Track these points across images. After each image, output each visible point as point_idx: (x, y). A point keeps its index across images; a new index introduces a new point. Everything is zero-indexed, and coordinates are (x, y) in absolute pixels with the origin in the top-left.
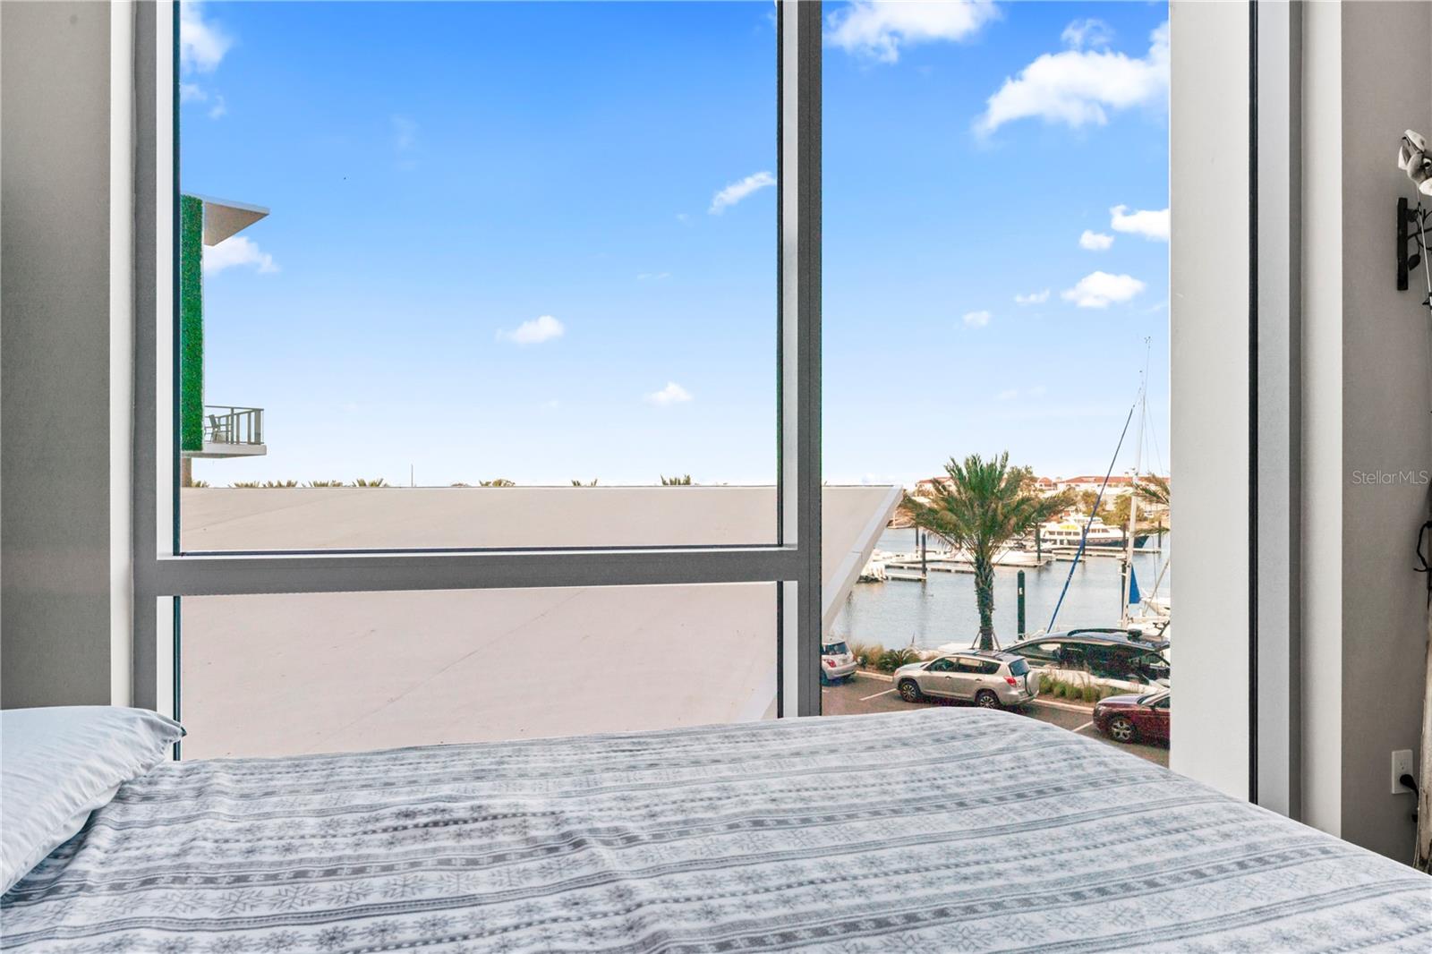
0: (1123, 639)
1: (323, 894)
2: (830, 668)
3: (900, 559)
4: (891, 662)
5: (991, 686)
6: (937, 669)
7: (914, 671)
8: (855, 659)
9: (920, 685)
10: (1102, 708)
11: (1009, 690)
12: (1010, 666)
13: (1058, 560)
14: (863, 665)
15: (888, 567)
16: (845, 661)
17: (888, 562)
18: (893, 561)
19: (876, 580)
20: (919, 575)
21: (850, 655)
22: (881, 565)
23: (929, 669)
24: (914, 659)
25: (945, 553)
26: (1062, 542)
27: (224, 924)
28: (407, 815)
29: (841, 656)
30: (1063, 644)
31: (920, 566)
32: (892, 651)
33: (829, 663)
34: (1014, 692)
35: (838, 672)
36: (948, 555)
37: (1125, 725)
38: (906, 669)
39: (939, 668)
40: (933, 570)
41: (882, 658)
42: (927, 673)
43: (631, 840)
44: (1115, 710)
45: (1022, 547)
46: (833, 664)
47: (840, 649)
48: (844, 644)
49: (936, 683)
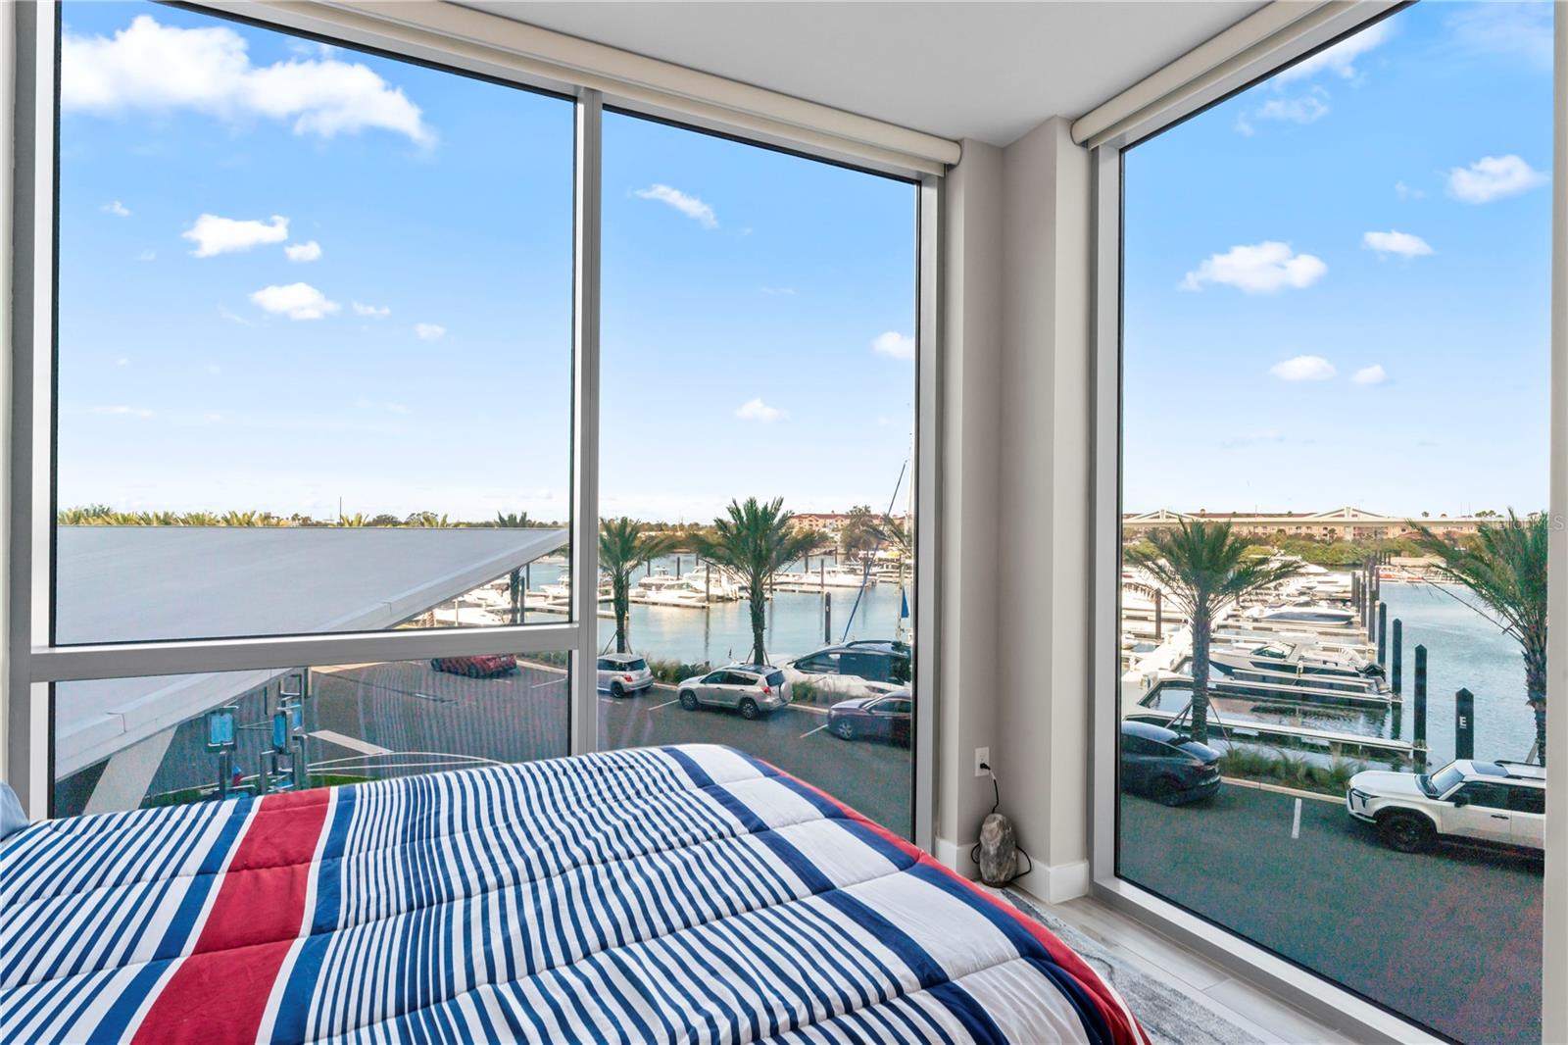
0: (888, 647)
2: (627, 683)
4: (680, 675)
5: (750, 695)
6: (712, 682)
7: (693, 683)
8: (652, 674)
9: (697, 697)
10: (834, 712)
11: (765, 698)
12: (767, 678)
13: (881, 581)
14: (661, 678)
16: (641, 676)
21: (647, 670)
23: (703, 682)
25: (794, 576)
26: (887, 567)
29: (639, 672)
30: (842, 654)
32: (680, 666)
33: (626, 678)
34: (769, 700)
35: (632, 686)
36: (796, 578)
37: (848, 726)
38: (690, 682)
41: (677, 671)
42: (703, 685)
44: (844, 714)
45: (853, 571)
46: (629, 679)
47: (636, 665)
48: (641, 660)
49: (710, 693)
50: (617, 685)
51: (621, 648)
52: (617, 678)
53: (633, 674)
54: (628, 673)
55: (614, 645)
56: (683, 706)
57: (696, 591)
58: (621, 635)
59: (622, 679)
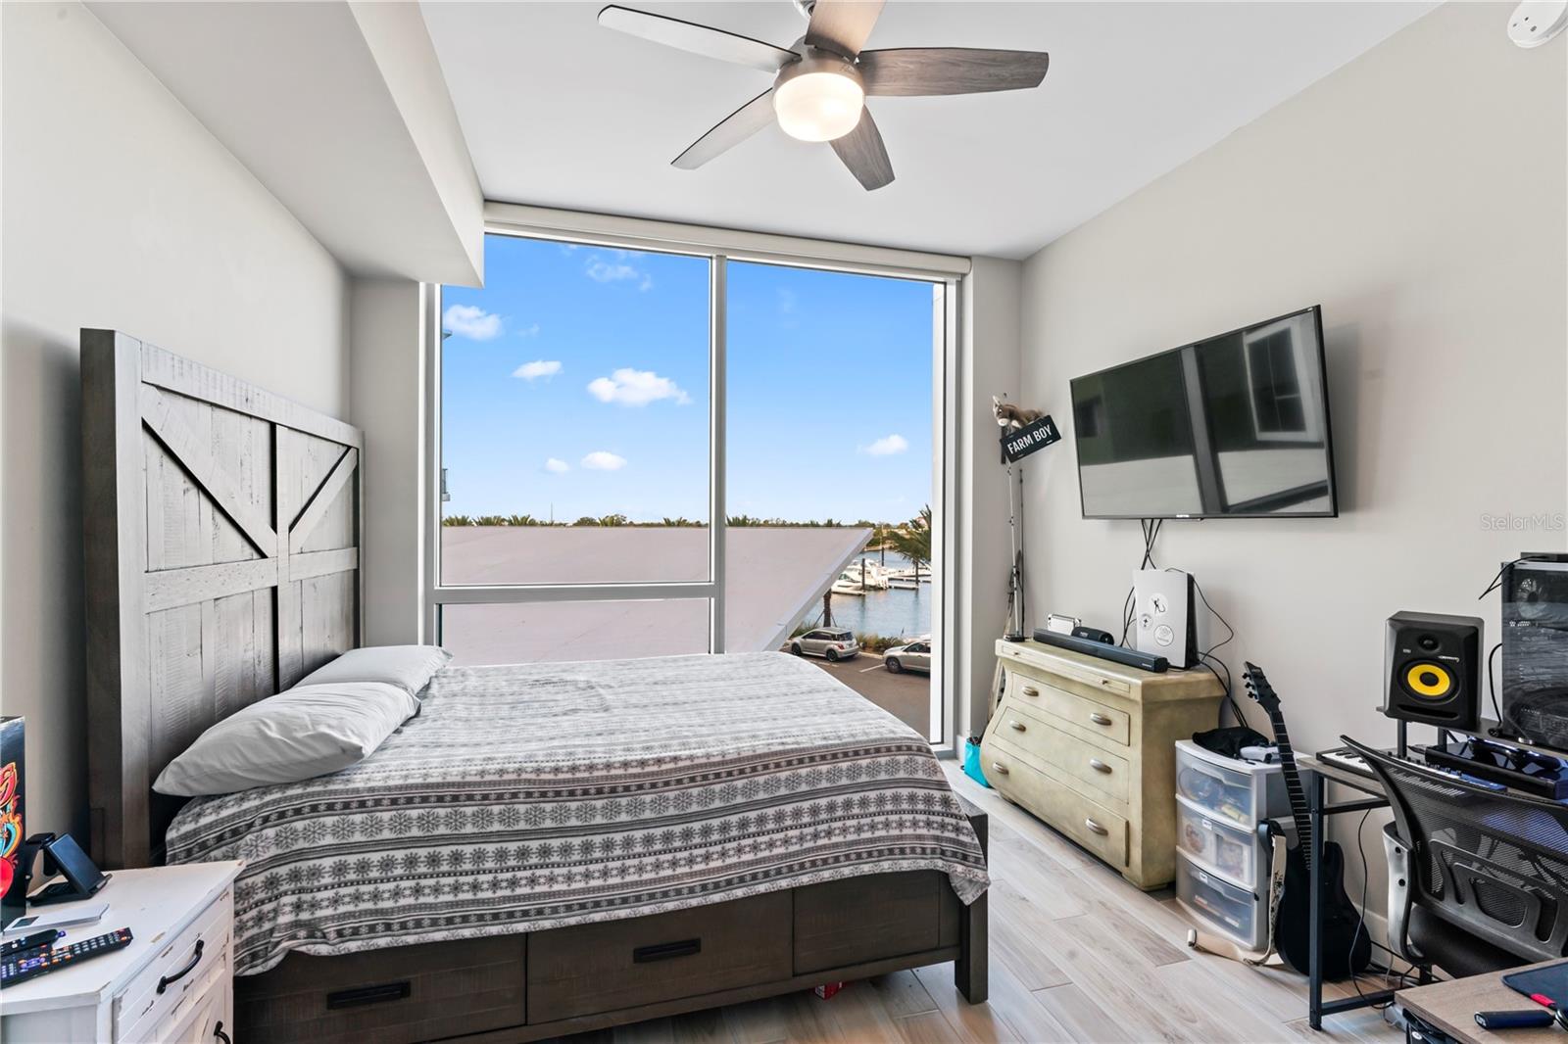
1: (510, 699)
2: (840, 650)
3: (901, 574)
4: (882, 645)
6: (912, 650)
7: (897, 652)
8: (858, 644)
9: (901, 661)
14: (864, 648)
15: (890, 579)
16: (850, 645)
17: (892, 576)
18: (896, 575)
19: (882, 589)
20: (913, 585)
21: (854, 641)
22: (886, 578)
23: (905, 651)
24: (899, 643)
27: (480, 705)
28: (537, 681)
29: (848, 642)
31: (914, 579)
32: (884, 639)
33: (839, 647)
35: (845, 653)
38: (892, 651)
39: (914, 650)
40: (924, 582)
41: (878, 643)
42: (905, 654)
43: (611, 687)
46: (841, 647)
47: (847, 636)
48: (849, 633)
49: (913, 660)
50: (831, 652)
51: (827, 623)
52: (832, 646)
53: (845, 643)
54: (840, 643)
55: (822, 622)
56: (890, 670)
57: (853, 581)
58: (827, 613)
59: (836, 647)
